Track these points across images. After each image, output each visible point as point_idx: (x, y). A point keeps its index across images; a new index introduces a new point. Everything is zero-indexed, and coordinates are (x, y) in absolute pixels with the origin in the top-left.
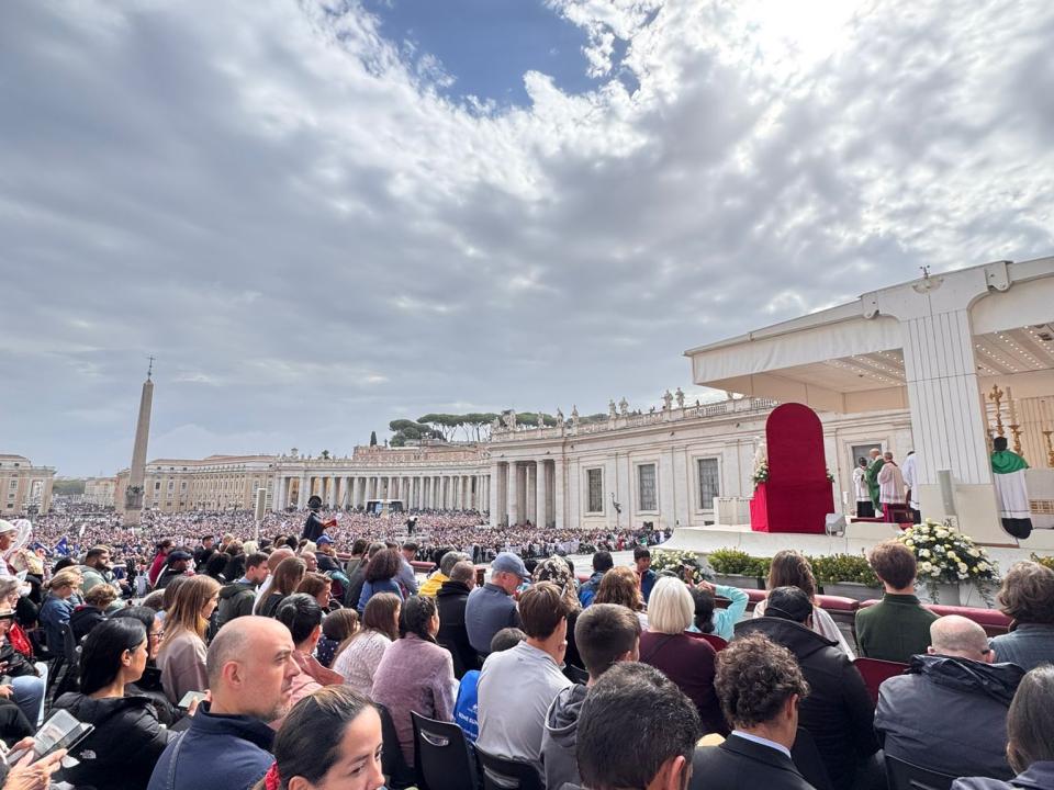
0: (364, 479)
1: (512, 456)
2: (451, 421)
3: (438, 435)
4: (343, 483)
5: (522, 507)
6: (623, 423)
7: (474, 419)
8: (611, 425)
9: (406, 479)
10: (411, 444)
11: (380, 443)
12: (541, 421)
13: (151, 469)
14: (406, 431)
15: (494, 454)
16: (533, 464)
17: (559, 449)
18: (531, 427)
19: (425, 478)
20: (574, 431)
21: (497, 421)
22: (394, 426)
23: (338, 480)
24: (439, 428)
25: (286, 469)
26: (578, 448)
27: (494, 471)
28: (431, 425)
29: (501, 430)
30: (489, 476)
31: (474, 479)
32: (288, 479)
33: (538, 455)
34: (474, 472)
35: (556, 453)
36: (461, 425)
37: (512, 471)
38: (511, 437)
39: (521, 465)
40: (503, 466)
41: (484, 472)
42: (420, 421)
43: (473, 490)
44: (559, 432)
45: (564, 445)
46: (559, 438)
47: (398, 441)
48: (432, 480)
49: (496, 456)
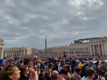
0: (71, 49)
1: (93, 44)
2: (83, 40)
3: (81, 42)
5: (96, 52)
7: (87, 39)
9: (77, 49)
10: (77, 44)
11: (73, 44)
12: (98, 38)
14: (76, 42)
15: (90, 44)
16: (97, 45)
18: (96, 40)
19: (80, 48)
20: (104, 39)
22: (74, 41)
23: (68, 49)
24: (81, 41)
26: (105, 42)
27: (90, 47)
28: (80, 41)
29: (91, 40)
31: (87, 48)
32: (62, 49)
33: (98, 44)
35: (101, 43)
37: (93, 47)
38: (93, 41)
39: (95, 46)
40: (92, 46)
41: (89, 47)
42: (78, 40)
43: (87, 50)
44: (101, 40)
45: (103, 42)
47: (75, 43)
49: (91, 45)
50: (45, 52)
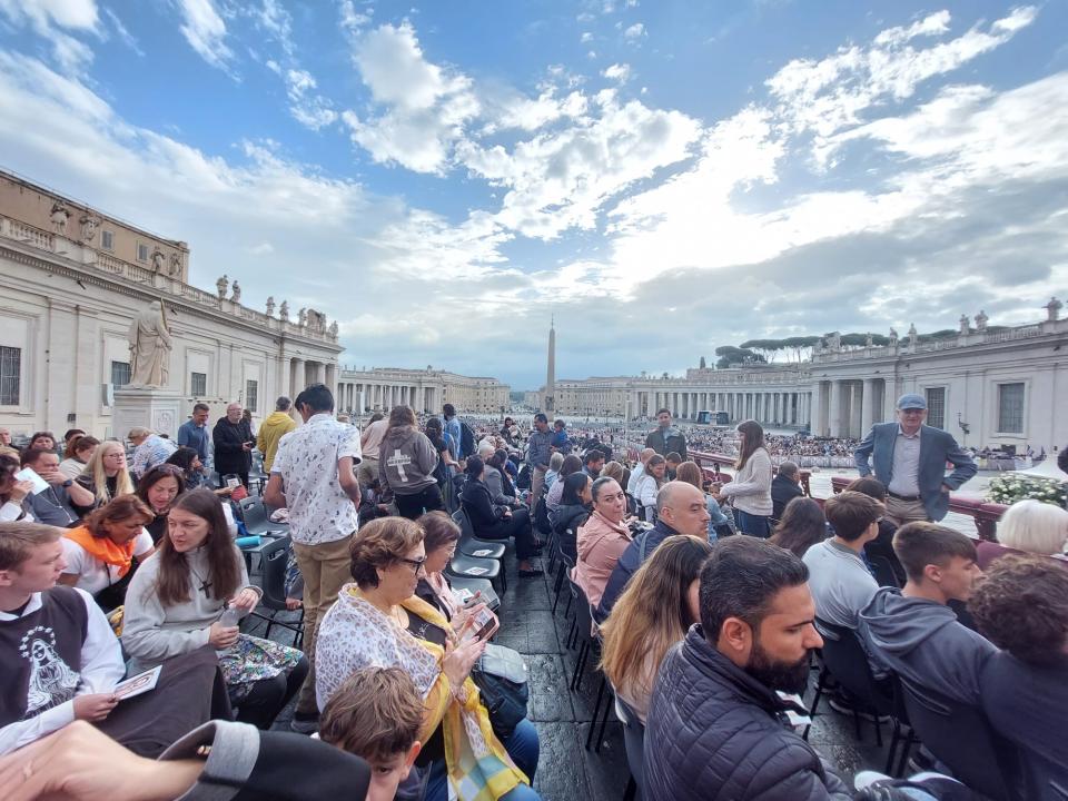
0: (696, 394)
1: (835, 376)
2: (773, 346)
3: (761, 358)
4: (680, 397)
5: (844, 420)
6: (980, 339)
7: (796, 343)
8: (962, 342)
9: (730, 395)
10: (735, 367)
11: (708, 366)
12: (869, 341)
13: (558, 386)
14: (730, 356)
15: (815, 374)
16: (860, 382)
17: (892, 368)
18: (859, 348)
19: (748, 394)
20: (911, 349)
21: (819, 344)
22: (720, 351)
23: (676, 395)
24: (760, 352)
25: (639, 386)
26: (914, 367)
27: (816, 389)
28: (753, 350)
29: (824, 351)
30: (810, 394)
31: (795, 396)
32: (640, 393)
33: (866, 374)
34: (795, 390)
35: (887, 373)
36: (782, 348)
37: (835, 389)
38: (835, 358)
39: (845, 384)
40: (826, 385)
41: (806, 390)
42: (742, 346)
43: (794, 405)
44: (892, 351)
45: (897, 364)
46: (890, 357)
47: (723, 364)
48: (754, 397)
49: (818, 376)
50: (544, 405)
